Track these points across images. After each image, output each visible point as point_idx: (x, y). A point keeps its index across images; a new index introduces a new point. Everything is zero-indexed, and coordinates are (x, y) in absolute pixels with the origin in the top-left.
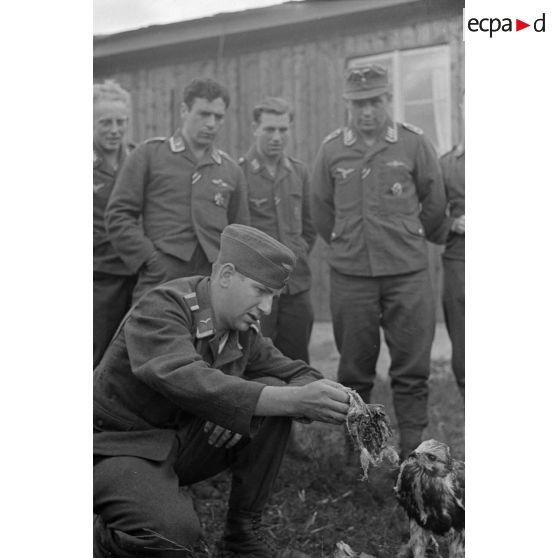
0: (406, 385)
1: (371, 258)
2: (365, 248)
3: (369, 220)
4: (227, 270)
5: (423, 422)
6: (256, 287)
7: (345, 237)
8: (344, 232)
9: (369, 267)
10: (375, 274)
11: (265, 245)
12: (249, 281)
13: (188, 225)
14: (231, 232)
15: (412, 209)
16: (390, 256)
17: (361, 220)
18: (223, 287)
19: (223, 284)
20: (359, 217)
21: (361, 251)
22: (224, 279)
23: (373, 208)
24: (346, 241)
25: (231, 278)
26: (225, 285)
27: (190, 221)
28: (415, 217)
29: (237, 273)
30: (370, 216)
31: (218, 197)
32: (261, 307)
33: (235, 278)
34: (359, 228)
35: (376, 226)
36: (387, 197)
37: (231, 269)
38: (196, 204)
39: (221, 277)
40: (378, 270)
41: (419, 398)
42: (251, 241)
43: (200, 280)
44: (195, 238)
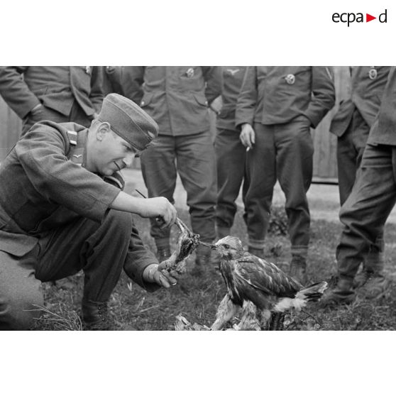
0: (201, 210)
1: (172, 122)
2: (168, 113)
3: (170, 95)
4: (104, 127)
5: (213, 237)
6: (124, 145)
7: (152, 105)
8: (151, 102)
9: (171, 128)
10: (174, 134)
11: (138, 114)
12: (120, 139)
13: (67, 86)
14: (112, 99)
15: (200, 87)
16: (185, 121)
17: (165, 94)
18: (98, 140)
19: (98, 137)
20: (163, 92)
21: (164, 116)
22: (100, 134)
23: (173, 86)
24: (151, 109)
25: (106, 134)
26: (101, 139)
27: (69, 83)
28: (202, 93)
29: (111, 131)
30: (171, 92)
32: (124, 160)
33: (110, 135)
34: (162, 100)
35: (176, 99)
36: (184, 78)
37: (108, 127)
39: (98, 132)
40: (177, 131)
41: (210, 220)
42: (127, 109)
43: (83, 129)
44: (73, 96)
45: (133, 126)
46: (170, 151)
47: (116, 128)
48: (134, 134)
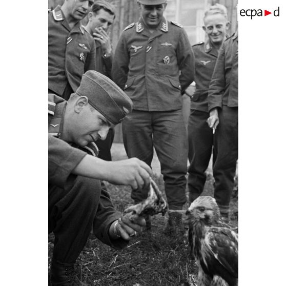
0: (173, 179)
1: (149, 100)
2: (146, 93)
3: (149, 77)
4: (82, 100)
5: (183, 201)
6: (99, 118)
7: (133, 87)
9: (147, 105)
10: (150, 110)
11: (115, 90)
12: (97, 113)
13: (60, 70)
15: (175, 73)
16: (160, 99)
17: (144, 77)
18: (76, 112)
19: (76, 109)
20: (143, 76)
21: (142, 95)
22: (78, 107)
23: (152, 70)
25: (84, 107)
26: (78, 111)
27: (64, 68)
28: (177, 78)
29: (89, 104)
30: (150, 75)
31: (82, 55)
32: (99, 133)
33: (87, 108)
34: (142, 82)
35: (153, 81)
36: (160, 64)
37: (86, 101)
38: (68, 57)
39: (76, 105)
40: (152, 107)
41: (181, 187)
42: (105, 85)
43: (62, 101)
44: (66, 79)
45: (110, 101)
46: (147, 126)
47: (93, 102)
48: (110, 109)
